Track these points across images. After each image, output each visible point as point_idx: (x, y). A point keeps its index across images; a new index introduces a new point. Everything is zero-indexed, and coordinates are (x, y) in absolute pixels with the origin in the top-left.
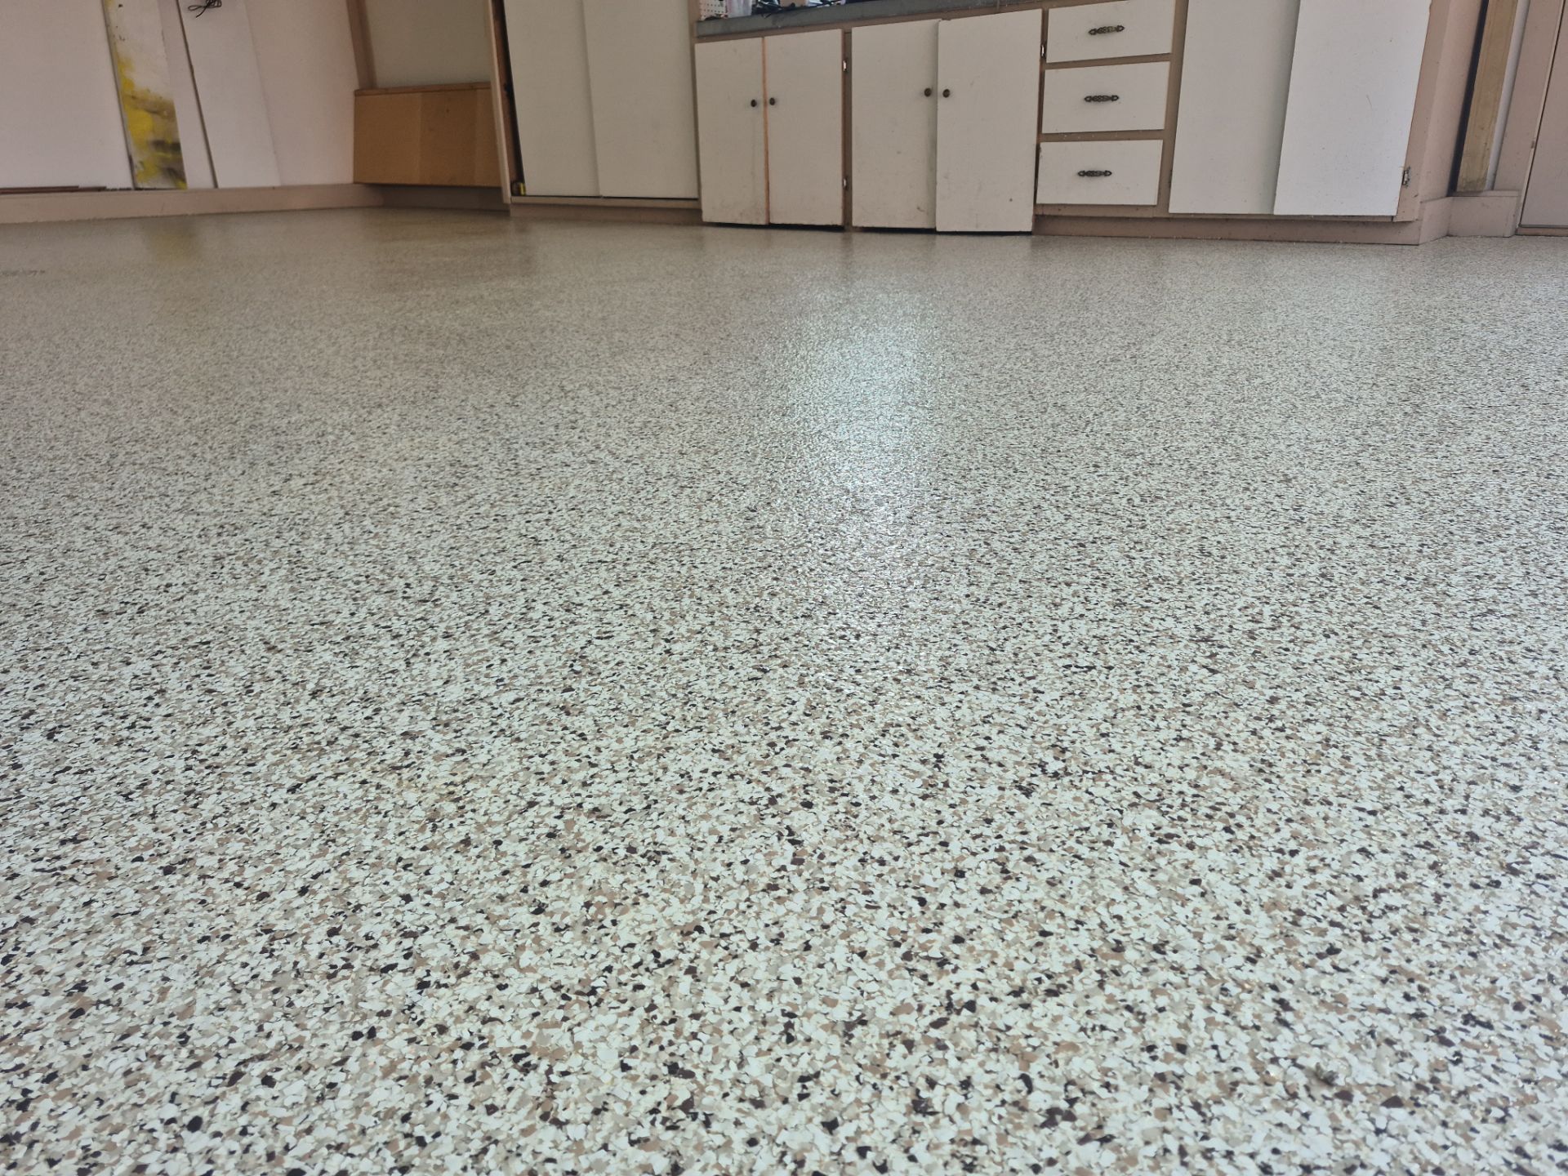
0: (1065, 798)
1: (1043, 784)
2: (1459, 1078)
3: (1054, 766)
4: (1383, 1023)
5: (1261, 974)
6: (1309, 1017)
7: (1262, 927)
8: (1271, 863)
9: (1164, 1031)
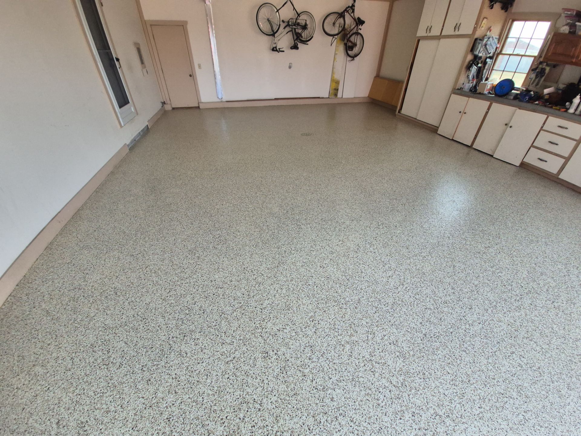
0: (393, 347)
1: (392, 344)
2: (400, 388)
3: (395, 343)
4: (399, 382)
5: (394, 372)
6: (395, 378)
7: (398, 369)
8: (404, 365)
9: (383, 371)
